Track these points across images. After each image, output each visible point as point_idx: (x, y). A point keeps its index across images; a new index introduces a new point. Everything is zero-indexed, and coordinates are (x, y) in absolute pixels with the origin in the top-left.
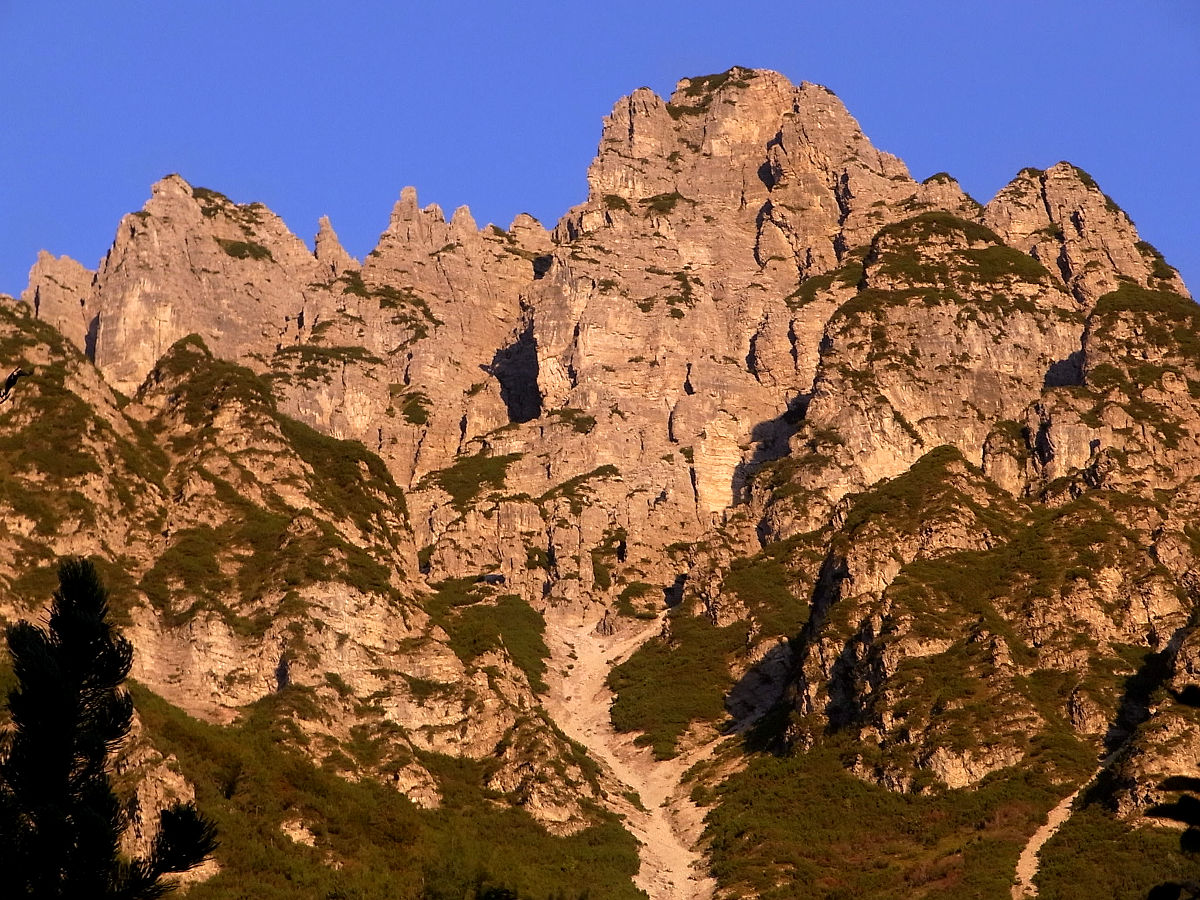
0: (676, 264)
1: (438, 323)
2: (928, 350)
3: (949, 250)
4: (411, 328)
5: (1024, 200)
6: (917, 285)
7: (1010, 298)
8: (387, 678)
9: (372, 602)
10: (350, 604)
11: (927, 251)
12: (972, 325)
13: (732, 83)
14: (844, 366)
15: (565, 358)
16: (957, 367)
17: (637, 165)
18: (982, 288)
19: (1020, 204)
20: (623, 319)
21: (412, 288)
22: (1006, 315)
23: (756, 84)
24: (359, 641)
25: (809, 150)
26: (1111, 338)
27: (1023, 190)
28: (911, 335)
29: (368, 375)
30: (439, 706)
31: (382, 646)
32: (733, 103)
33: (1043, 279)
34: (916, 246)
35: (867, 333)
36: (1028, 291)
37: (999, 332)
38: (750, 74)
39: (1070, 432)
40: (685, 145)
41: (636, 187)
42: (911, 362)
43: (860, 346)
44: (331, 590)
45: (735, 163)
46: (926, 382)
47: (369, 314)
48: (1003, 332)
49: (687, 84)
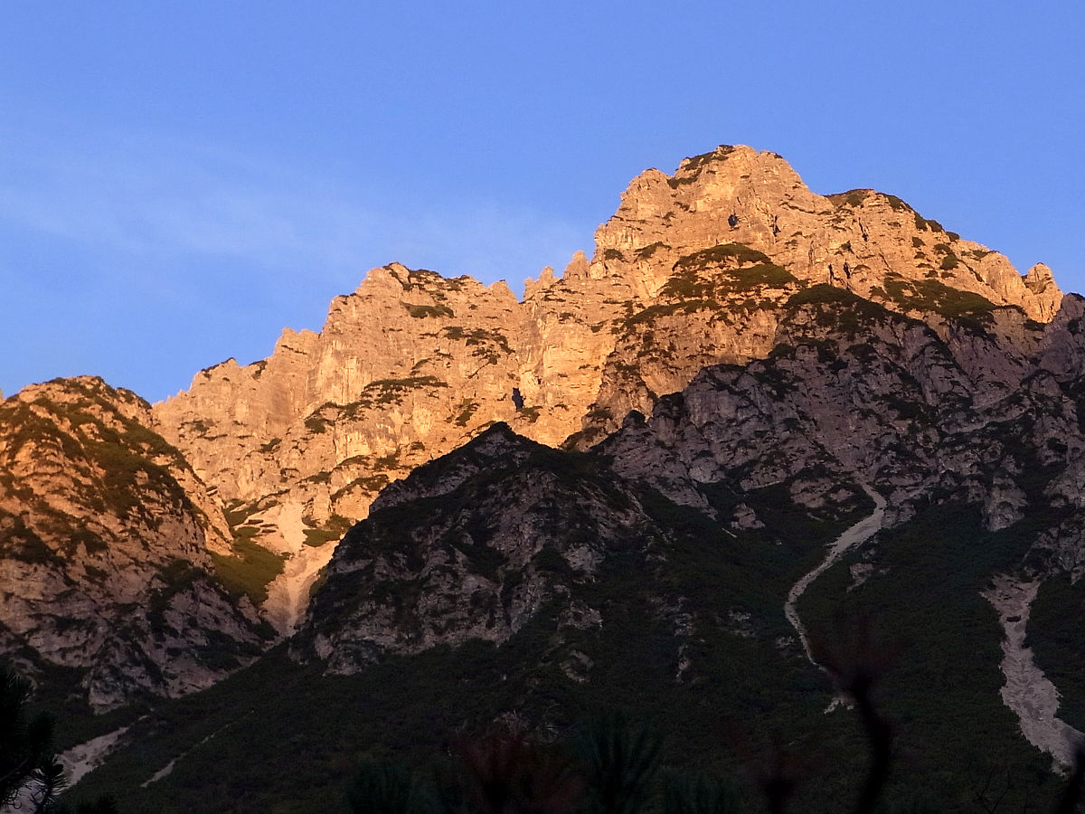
0: (628, 295)
1: (510, 351)
2: (682, 345)
3: (720, 271)
4: (486, 357)
5: (841, 225)
6: (686, 300)
7: (758, 302)
8: (41, 619)
9: (36, 570)
10: (17, 572)
11: (701, 274)
12: (720, 324)
13: (715, 158)
14: (620, 363)
15: (536, 372)
16: (704, 355)
17: (636, 225)
18: (737, 296)
19: (837, 228)
20: (576, 339)
21: (499, 329)
22: (750, 313)
23: (734, 157)
24: (24, 597)
25: (756, 200)
26: (790, 325)
27: (843, 217)
28: (671, 335)
29: (431, 395)
30: (73, 635)
31: (42, 598)
32: (714, 173)
33: (788, 285)
34: (695, 271)
35: (640, 337)
36: (774, 294)
37: (741, 326)
38: (730, 149)
39: (703, 397)
40: (679, 206)
41: (634, 241)
42: (667, 355)
43: (633, 348)
44: (4, 565)
45: (713, 215)
46: (677, 368)
47: (457, 351)
48: (745, 327)
49: (688, 162)
